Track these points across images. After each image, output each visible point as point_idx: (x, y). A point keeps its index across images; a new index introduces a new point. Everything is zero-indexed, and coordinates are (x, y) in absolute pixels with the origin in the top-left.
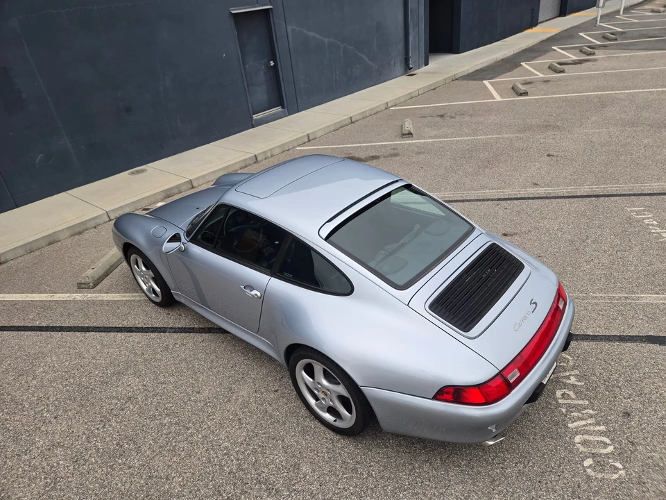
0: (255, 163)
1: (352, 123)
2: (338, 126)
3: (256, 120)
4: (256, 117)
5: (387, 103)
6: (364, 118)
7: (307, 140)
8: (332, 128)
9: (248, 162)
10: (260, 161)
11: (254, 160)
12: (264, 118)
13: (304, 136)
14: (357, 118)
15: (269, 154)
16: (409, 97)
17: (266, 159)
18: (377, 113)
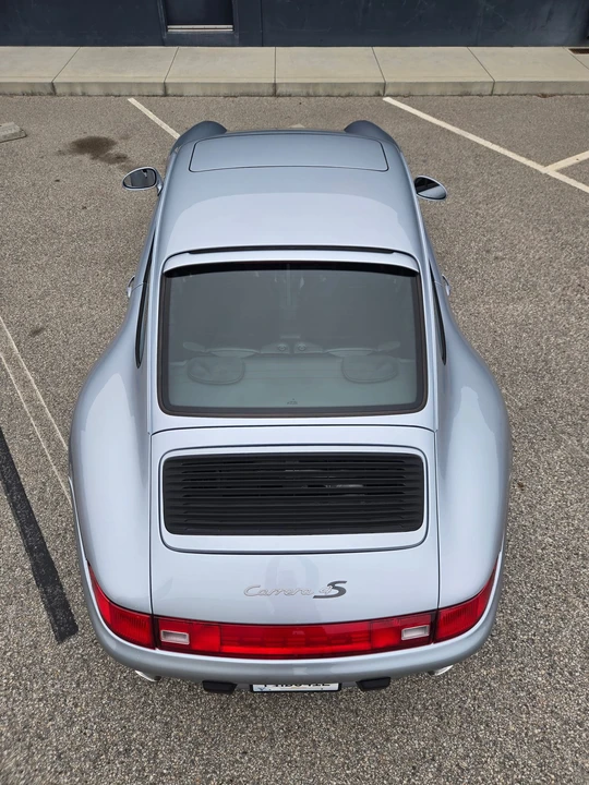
0: (51, 94)
1: (275, 94)
2: (238, 90)
3: (172, 35)
4: (175, 29)
5: (384, 85)
6: (308, 96)
7: (160, 92)
8: (224, 91)
9: (37, 89)
10: (60, 95)
11: (49, 89)
12: (187, 35)
13: (154, 84)
14: (290, 90)
15: (79, 90)
16: (459, 90)
17: (71, 95)
18: (348, 95)
